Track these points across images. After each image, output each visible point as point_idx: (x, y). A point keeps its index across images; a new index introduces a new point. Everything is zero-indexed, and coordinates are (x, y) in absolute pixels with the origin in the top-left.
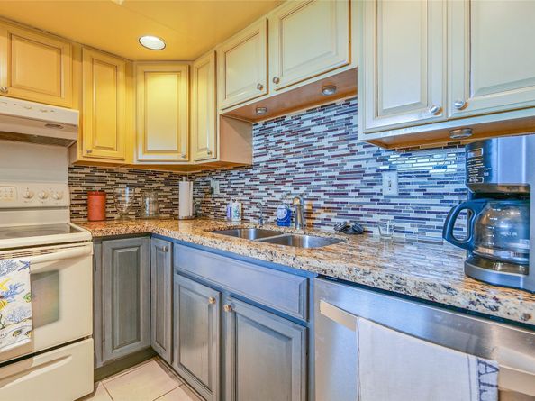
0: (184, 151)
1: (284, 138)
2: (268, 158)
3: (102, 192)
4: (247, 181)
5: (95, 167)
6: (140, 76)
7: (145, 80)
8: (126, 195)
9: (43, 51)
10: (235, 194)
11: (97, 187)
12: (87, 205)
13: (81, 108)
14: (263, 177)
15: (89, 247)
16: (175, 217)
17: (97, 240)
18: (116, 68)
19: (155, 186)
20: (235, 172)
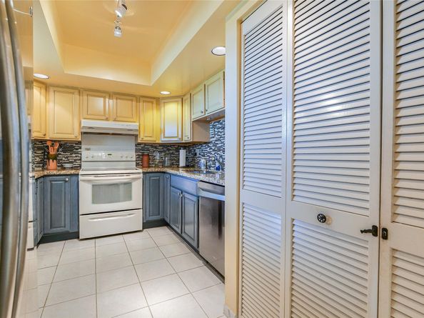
0: (180, 136)
1: (220, 130)
2: (214, 139)
3: (148, 155)
4: (208, 149)
5: (145, 144)
6: (162, 105)
7: (164, 106)
8: (157, 156)
9: (125, 102)
10: (204, 156)
11: (146, 153)
12: (142, 160)
13: (139, 122)
14: (213, 148)
15: (141, 175)
16: (178, 167)
17: (144, 173)
18: (152, 103)
19: (171, 152)
20: (204, 145)
